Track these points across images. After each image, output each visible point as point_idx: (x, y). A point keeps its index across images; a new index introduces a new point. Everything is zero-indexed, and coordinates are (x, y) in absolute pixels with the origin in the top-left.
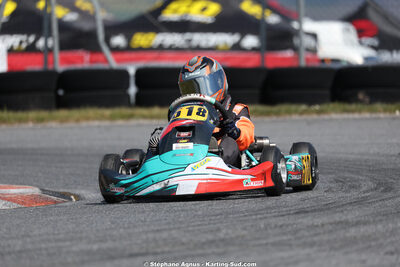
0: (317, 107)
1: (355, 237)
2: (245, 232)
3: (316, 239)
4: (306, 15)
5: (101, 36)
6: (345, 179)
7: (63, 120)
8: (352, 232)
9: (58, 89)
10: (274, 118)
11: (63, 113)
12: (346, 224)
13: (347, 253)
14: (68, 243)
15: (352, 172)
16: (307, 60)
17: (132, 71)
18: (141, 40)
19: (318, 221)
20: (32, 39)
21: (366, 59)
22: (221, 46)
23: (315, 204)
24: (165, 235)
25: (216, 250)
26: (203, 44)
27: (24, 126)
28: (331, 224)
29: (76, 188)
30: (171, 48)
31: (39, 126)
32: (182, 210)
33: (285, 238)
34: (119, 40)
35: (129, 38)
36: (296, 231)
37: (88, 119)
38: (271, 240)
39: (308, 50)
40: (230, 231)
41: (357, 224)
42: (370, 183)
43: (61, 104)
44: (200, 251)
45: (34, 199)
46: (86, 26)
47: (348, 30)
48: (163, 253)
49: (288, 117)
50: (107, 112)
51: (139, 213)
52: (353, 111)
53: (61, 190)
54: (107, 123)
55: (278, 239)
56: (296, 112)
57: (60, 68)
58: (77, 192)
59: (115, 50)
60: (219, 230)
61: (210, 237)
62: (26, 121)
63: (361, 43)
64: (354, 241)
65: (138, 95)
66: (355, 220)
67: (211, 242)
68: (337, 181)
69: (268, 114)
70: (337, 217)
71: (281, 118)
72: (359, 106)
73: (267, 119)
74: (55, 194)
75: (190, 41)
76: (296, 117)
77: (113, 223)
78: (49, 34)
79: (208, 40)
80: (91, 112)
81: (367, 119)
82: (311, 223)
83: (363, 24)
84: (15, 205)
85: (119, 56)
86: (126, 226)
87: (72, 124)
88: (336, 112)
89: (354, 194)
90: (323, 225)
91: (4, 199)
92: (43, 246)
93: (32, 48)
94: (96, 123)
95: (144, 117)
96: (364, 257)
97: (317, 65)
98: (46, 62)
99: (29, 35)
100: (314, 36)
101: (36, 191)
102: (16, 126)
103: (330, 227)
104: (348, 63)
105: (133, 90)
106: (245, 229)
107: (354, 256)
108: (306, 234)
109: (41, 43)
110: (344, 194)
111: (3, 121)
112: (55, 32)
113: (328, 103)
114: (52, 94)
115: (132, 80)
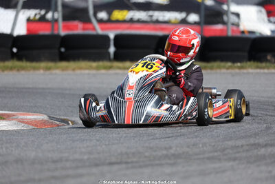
0: (239, 64)
1: (264, 155)
2: (188, 150)
3: (237, 155)
5: (91, 12)
7: (64, 69)
8: (262, 151)
9: (61, 46)
10: (209, 71)
11: (64, 64)
12: (258, 146)
13: (258, 166)
16: (233, 31)
17: (112, 36)
18: (118, 15)
19: (239, 143)
20: (43, 12)
21: (273, 32)
22: (173, 20)
25: (169, 161)
26: (161, 19)
27: (37, 72)
28: (248, 145)
29: (72, 116)
30: (139, 21)
31: (48, 72)
33: (216, 154)
34: (103, 15)
35: (110, 14)
36: (224, 149)
37: (81, 68)
38: (207, 155)
39: (233, 24)
40: (178, 149)
41: (266, 146)
43: (63, 58)
44: (157, 162)
45: (43, 123)
46: (81, 4)
47: (261, 11)
48: (132, 162)
49: (218, 71)
50: (94, 64)
52: (261, 68)
53: (63, 117)
54: (94, 72)
55: (211, 155)
56: (224, 67)
57: (63, 33)
58: (73, 119)
59: (100, 21)
60: (171, 148)
61: (165, 152)
62: (38, 69)
63: (270, 21)
64: (263, 157)
65: (115, 53)
66: (265, 143)
67: (166, 156)
69: (205, 68)
71: (213, 71)
72: (268, 64)
74: (57, 120)
76: (224, 71)
77: (97, 141)
78: (56, 10)
79: (164, 16)
80: (83, 64)
82: (234, 144)
83: (271, 8)
84: (31, 127)
85: (104, 26)
86: (107, 143)
87: (70, 72)
88: (252, 68)
90: (242, 146)
91: (23, 122)
93: (43, 19)
94: (87, 72)
95: (120, 68)
96: (270, 168)
97: (239, 35)
98: (53, 29)
99: (41, 10)
100: (238, 15)
101: (45, 117)
102: (32, 72)
103: (247, 148)
104: (260, 34)
105: (112, 50)
106: (188, 147)
107: (263, 168)
108: (231, 152)
109: (49, 16)
110: (257, 126)
111: (23, 68)
112: (60, 8)
113: (246, 62)
114: (57, 51)
115: (112, 43)
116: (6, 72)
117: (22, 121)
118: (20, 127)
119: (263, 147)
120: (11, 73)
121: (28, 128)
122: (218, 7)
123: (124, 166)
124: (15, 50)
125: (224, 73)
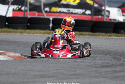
0: (108, 34)
2: (84, 72)
3: (107, 75)
4: (107, 5)
5: (42, 8)
6: (116, 57)
7: (29, 33)
8: (118, 74)
9: (28, 23)
10: (95, 37)
11: (29, 31)
12: (116, 72)
14: (29, 72)
15: (118, 55)
16: (106, 19)
17: (51, 19)
18: (54, 9)
20: (20, 7)
21: (124, 20)
22: (79, 13)
23: (106, 65)
24: (59, 71)
25: (75, 77)
26: (74, 12)
27: (17, 34)
28: (111, 71)
30: (63, 13)
31: (21, 34)
32: (65, 64)
33: (97, 75)
34: (47, 9)
35: (50, 9)
36: (101, 73)
37: (36, 33)
38: (93, 75)
39: (106, 16)
40: (80, 71)
41: (120, 72)
42: (124, 59)
43: (29, 28)
44: (70, 77)
45: (19, 57)
46: (38, 4)
47: (119, 10)
48: (59, 77)
49: (99, 37)
50: (43, 31)
51: (52, 64)
52: (119, 36)
53: (27, 55)
54: (42, 35)
56: (101, 35)
57: (29, 17)
59: (46, 12)
60: (76, 71)
62: (17, 32)
63: (123, 15)
64: (118, 77)
66: (119, 70)
67: (74, 74)
68: (113, 58)
69: (93, 35)
70: (114, 69)
71: (97, 37)
72: (122, 35)
73: (92, 37)
74: (25, 56)
75: (69, 11)
76: (101, 37)
77: (43, 66)
78: (26, 6)
80: (37, 31)
81: (124, 39)
83: (123, 9)
87: (32, 35)
88: (114, 36)
89: (119, 62)
90: (109, 71)
92: (22, 72)
93: (20, 10)
94: (39, 35)
96: (122, 82)
97: (109, 21)
98: (24, 14)
99: (19, 5)
100: (109, 12)
101: (19, 55)
102: (14, 34)
104: (119, 21)
105: (51, 25)
106: (84, 71)
107: (119, 82)
109: (23, 8)
110: (116, 62)
111: (10, 32)
112: (28, 5)
113: (112, 33)
114: (26, 25)
115: (51, 22)
116: (2, 33)
117: (9, 56)
118: (8, 58)
119: (118, 72)
120: (4, 34)
121: (12, 59)
122: (100, 8)
123: (55, 78)
124: (7, 24)
125: (101, 38)
